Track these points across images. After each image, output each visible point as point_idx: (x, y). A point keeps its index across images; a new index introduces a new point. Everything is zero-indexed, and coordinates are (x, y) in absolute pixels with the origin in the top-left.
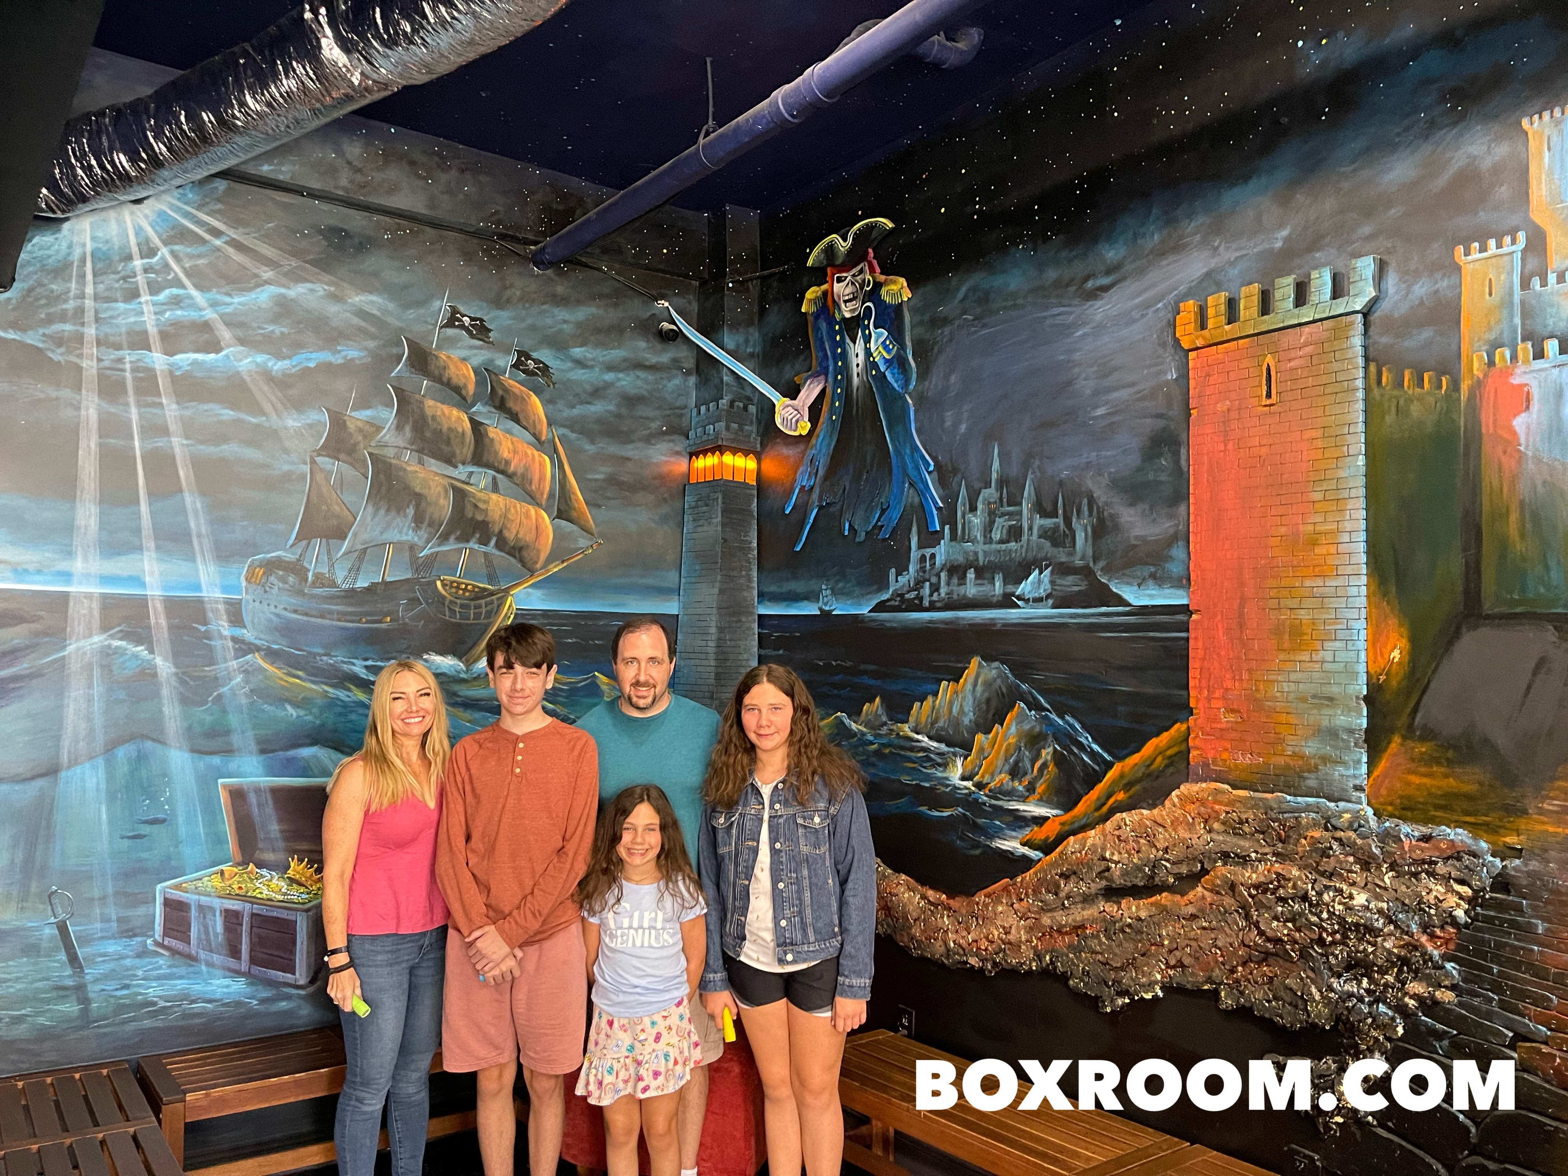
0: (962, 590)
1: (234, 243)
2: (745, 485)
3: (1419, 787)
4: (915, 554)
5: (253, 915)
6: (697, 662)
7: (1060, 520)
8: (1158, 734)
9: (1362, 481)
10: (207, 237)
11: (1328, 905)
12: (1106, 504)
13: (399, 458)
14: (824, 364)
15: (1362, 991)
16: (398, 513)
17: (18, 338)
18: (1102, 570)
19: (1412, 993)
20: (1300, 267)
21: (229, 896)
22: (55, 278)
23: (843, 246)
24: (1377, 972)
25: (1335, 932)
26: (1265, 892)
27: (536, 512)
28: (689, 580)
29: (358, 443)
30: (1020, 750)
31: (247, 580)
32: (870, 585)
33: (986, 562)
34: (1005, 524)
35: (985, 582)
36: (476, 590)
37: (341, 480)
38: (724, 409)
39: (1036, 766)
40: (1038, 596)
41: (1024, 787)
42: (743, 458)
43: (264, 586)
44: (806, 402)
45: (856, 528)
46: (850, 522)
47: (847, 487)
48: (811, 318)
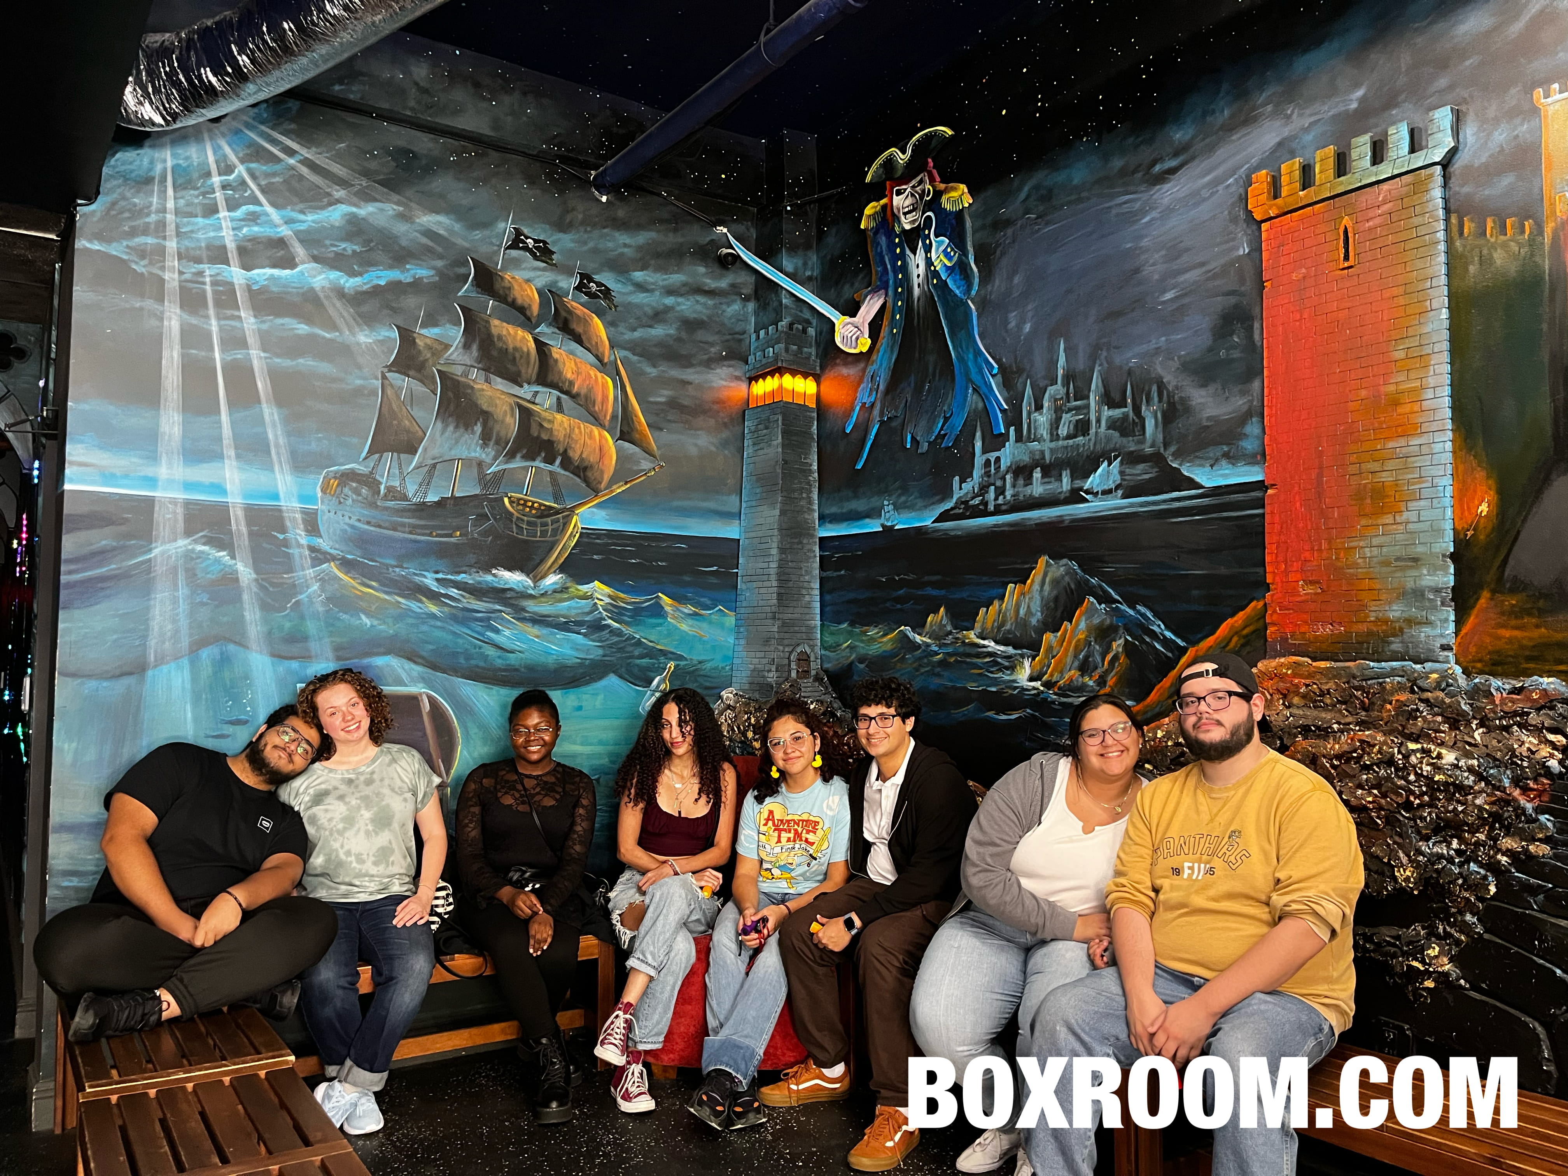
0: (1028, 490)
1: (306, 162)
2: (804, 407)
3: (1510, 641)
4: (979, 460)
7: (1129, 409)
8: (1233, 615)
9: (1446, 335)
10: (281, 155)
11: (1414, 767)
12: (1177, 387)
13: (467, 376)
14: (884, 279)
15: (1452, 852)
16: (467, 429)
17: (102, 249)
18: (1173, 454)
19: (1504, 849)
20: (1376, 126)
22: (138, 192)
23: (902, 158)
24: (1468, 832)
25: (1423, 794)
26: (1348, 761)
27: (600, 433)
28: (750, 504)
29: (427, 360)
30: (1090, 644)
31: (322, 491)
32: (933, 496)
33: (1053, 460)
34: (1072, 419)
35: (1052, 479)
36: (543, 508)
37: (411, 396)
38: (783, 331)
39: (1106, 659)
40: (1107, 488)
41: (1095, 682)
42: (802, 380)
43: (339, 497)
44: (867, 317)
45: (919, 439)
46: (912, 435)
47: (909, 398)
48: (870, 234)
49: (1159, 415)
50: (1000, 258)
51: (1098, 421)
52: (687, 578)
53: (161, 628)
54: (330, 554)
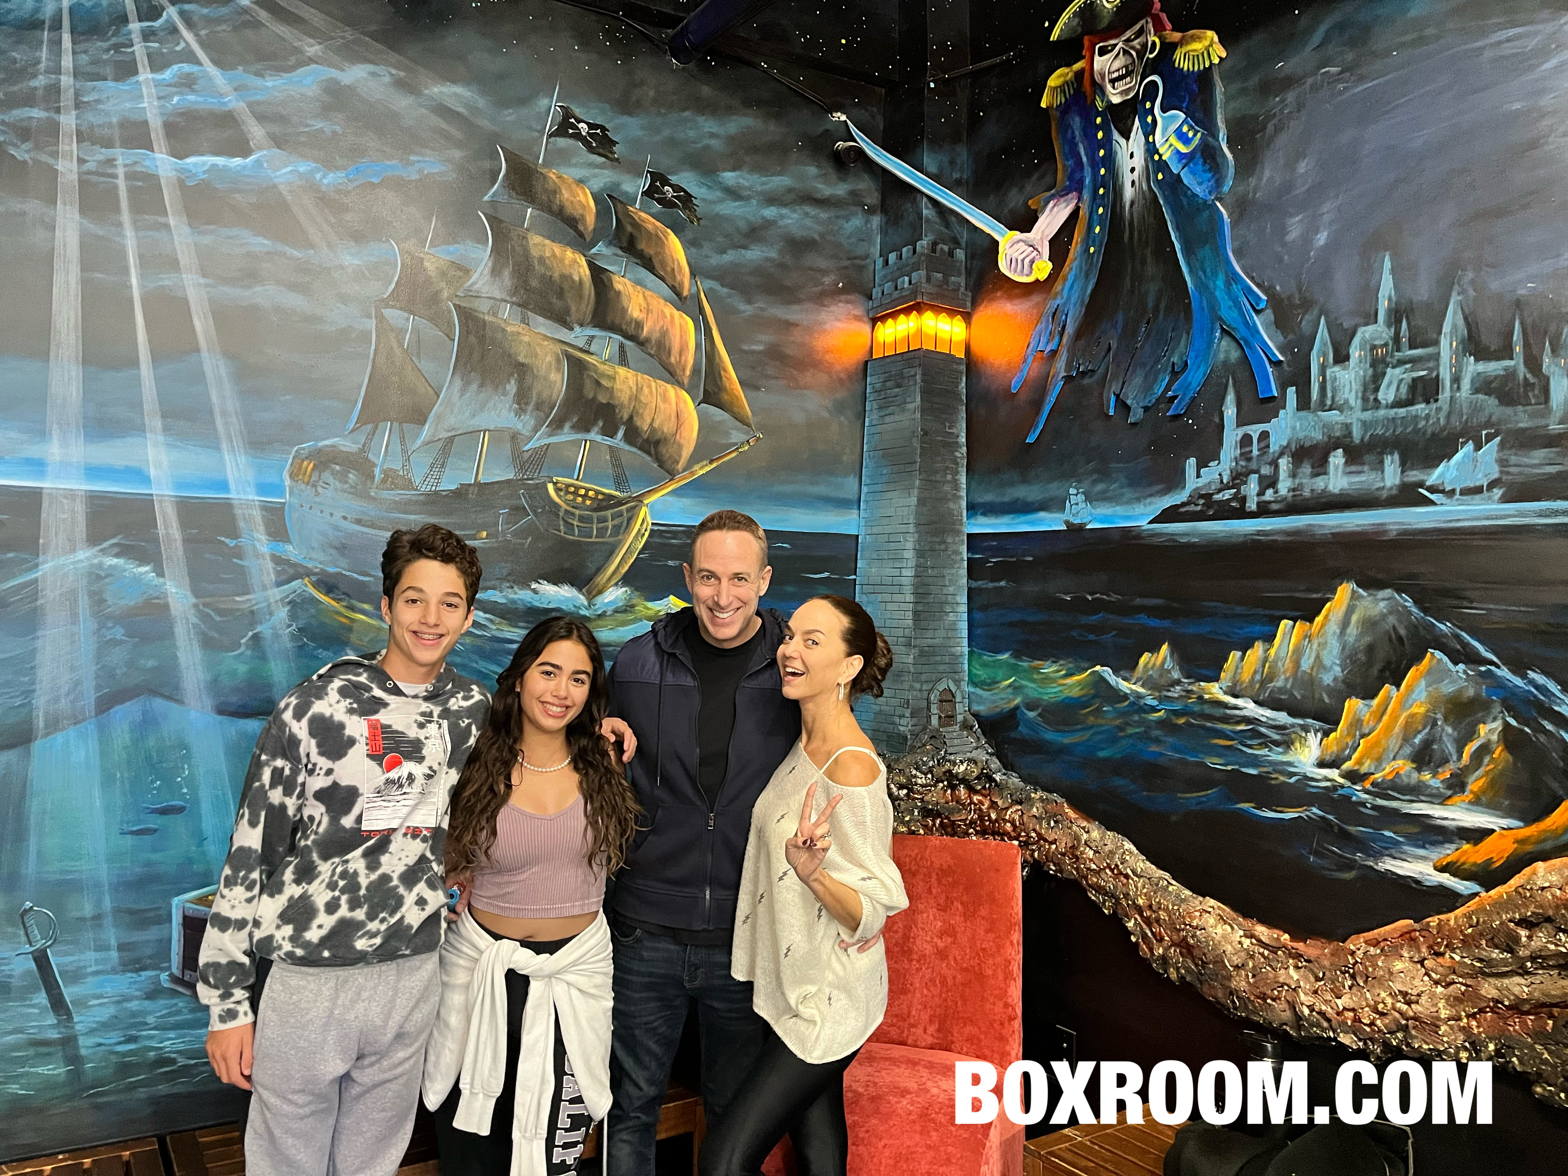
0: (1320, 483)
2: (949, 358)
4: (1232, 435)
6: (887, 597)
7: (1516, 362)
13: (495, 314)
14: (1077, 176)
16: (496, 388)
27: (676, 394)
28: (873, 488)
29: (441, 291)
30: (1434, 724)
31: (291, 476)
32: (1150, 484)
33: (1367, 438)
34: (1405, 376)
35: (1366, 468)
36: (600, 497)
37: (418, 342)
38: (922, 254)
39: (1467, 749)
40: (1472, 485)
41: (1442, 782)
42: (948, 320)
43: (314, 486)
44: (1046, 233)
45: (1129, 402)
46: (1117, 396)
47: (1114, 346)
48: (1055, 114)
50: (1271, 139)
51: (1456, 380)
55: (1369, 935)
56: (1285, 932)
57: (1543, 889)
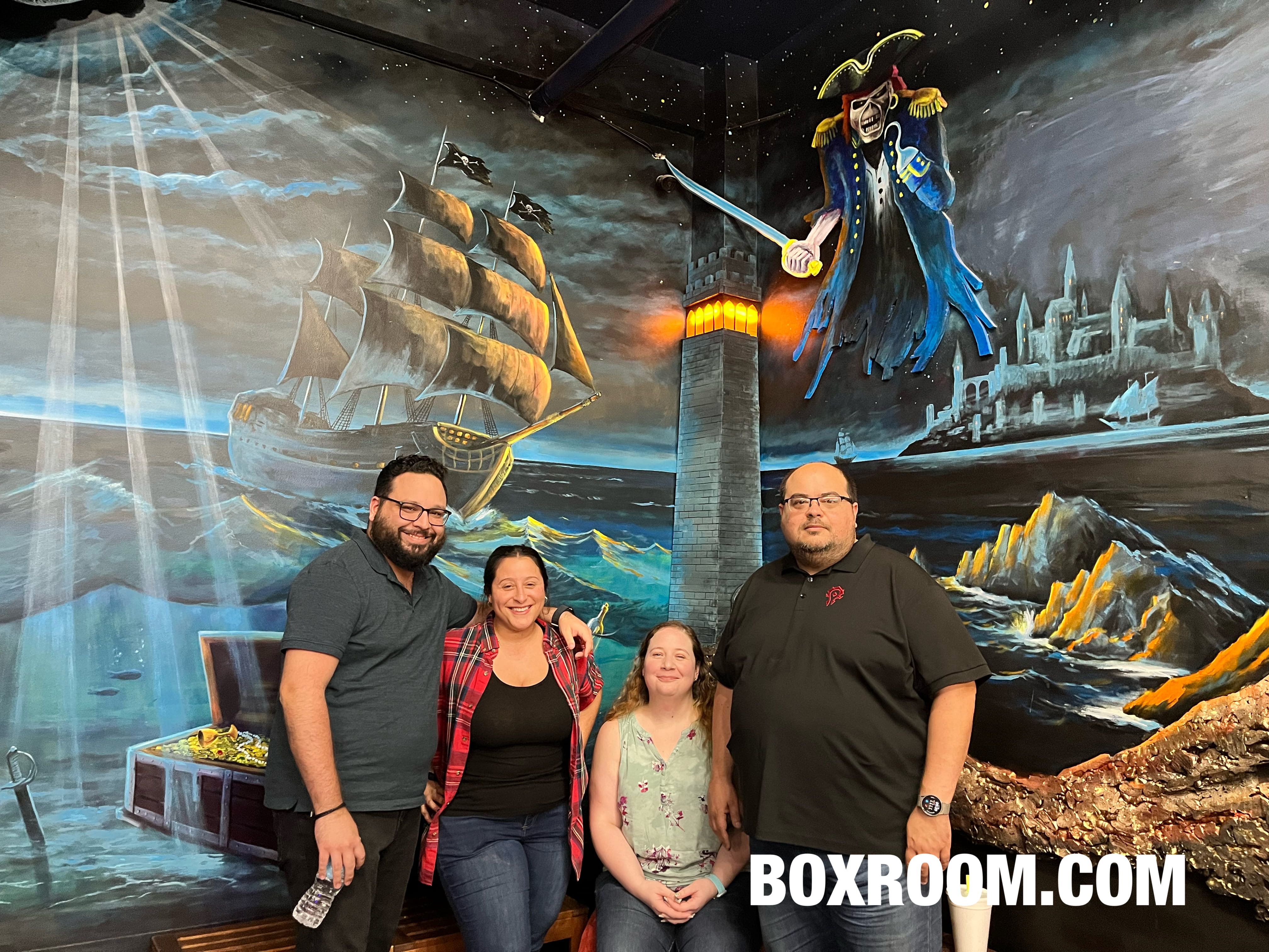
0: (1026, 418)
1: (225, 62)
2: (745, 336)
4: (960, 386)
5: (233, 782)
6: (699, 521)
7: (1168, 320)
10: (199, 54)
13: (395, 297)
14: (839, 197)
16: (394, 353)
18: (1236, 372)
21: (208, 761)
22: (39, 85)
23: (859, 68)
27: (534, 361)
28: (687, 436)
29: (353, 278)
30: (1119, 598)
31: (234, 416)
32: (900, 426)
33: (1060, 382)
34: (1086, 335)
35: (1060, 405)
36: (474, 438)
37: (335, 316)
38: (724, 258)
39: (1144, 615)
40: (1139, 414)
41: (1127, 643)
42: (744, 308)
43: (252, 424)
44: (818, 239)
45: (882, 364)
46: (873, 360)
47: (870, 323)
48: (822, 152)
49: (1214, 326)
50: (983, 164)
51: (1124, 336)
52: (622, 514)
53: (42, 569)
54: (240, 486)
55: (1077, 768)
56: (1012, 771)
57: (1207, 721)
